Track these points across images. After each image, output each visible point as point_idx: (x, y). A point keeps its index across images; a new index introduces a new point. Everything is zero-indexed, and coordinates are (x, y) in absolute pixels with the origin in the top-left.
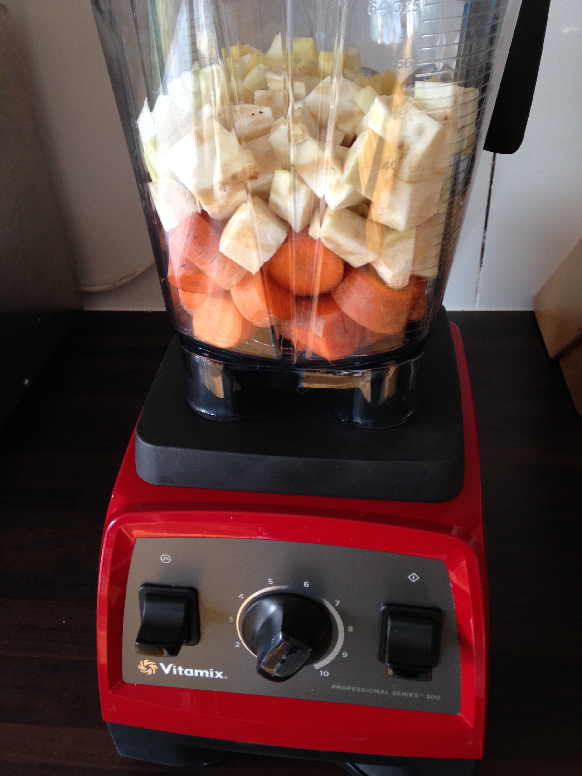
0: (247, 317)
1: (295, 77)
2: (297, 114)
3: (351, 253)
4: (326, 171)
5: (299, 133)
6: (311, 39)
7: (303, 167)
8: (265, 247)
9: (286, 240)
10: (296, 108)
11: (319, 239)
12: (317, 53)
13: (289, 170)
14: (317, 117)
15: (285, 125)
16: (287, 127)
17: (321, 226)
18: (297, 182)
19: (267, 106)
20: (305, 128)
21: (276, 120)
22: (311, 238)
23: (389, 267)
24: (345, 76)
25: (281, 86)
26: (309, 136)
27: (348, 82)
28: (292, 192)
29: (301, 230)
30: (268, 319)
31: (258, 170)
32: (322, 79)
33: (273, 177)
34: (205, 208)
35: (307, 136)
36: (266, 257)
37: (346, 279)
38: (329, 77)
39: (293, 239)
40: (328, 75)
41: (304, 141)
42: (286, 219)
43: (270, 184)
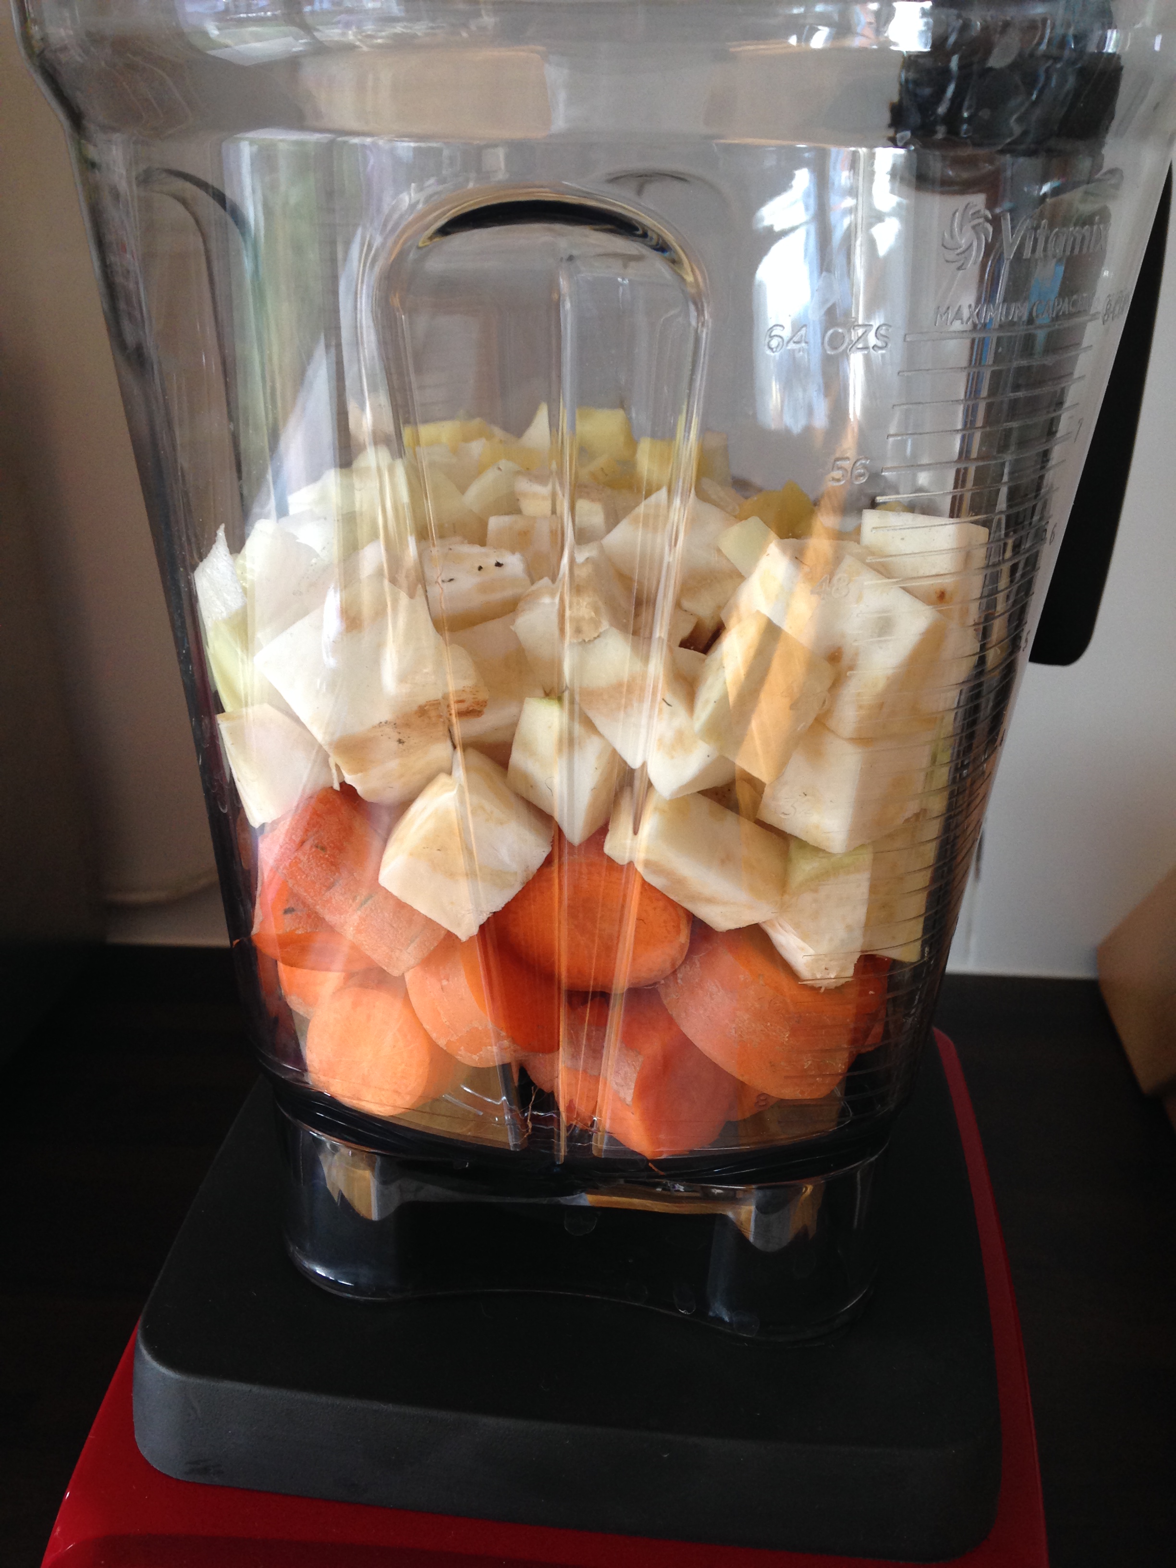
0: (442, 1043)
1: (579, 490)
2: (583, 573)
3: (710, 901)
4: (652, 707)
5: (587, 616)
6: (620, 413)
7: (592, 695)
8: (496, 876)
9: (548, 861)
10: (580, 558)
11: (631, 864)
12: (632, 443)
13: (560, 699)
14: (631, 579)
15: (553, 595)
16: (557, 600)
17: (635, 832)
18: (578, 729)
19: (513, 552)
20: (600, 604)
21: (533, 582)
22: (610, 860)
23: (804, 937)
24: (702, 495)
25: (547, 506)
26: (611, 625)
27: (706, 507)
28: (565, 750)
29: (586, 838)
30: (495, 1049)
31: (483, 695)
32: (643, 499)
33: (520, 711)
34: (350, 779)
35: (605, 625)
36: (497, 901)
37: (696, 958)
38: (663, 493)
39: (566, 858)
40: (659, 488)
41: (598, 636)
42: (548, 811)
43: (513, 726)
